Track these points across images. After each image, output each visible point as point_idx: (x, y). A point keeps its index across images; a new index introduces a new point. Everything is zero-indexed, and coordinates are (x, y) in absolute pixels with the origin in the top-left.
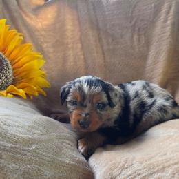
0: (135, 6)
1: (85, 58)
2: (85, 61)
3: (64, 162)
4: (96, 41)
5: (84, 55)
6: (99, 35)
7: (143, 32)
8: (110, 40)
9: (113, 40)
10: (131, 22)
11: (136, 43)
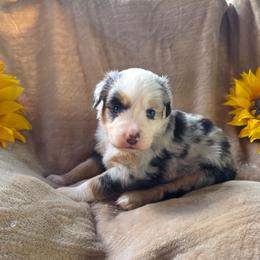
0: (156, 9)
1: (85, 76)
2: (85, 81)
3: (59, 245)
4: (100, 53)
5: (83, 71)
6: (104, 45)
7: (168, 45)
8: (121, 54)
9: (125, 54)
10: (150, 30)
11: (158, 60)
